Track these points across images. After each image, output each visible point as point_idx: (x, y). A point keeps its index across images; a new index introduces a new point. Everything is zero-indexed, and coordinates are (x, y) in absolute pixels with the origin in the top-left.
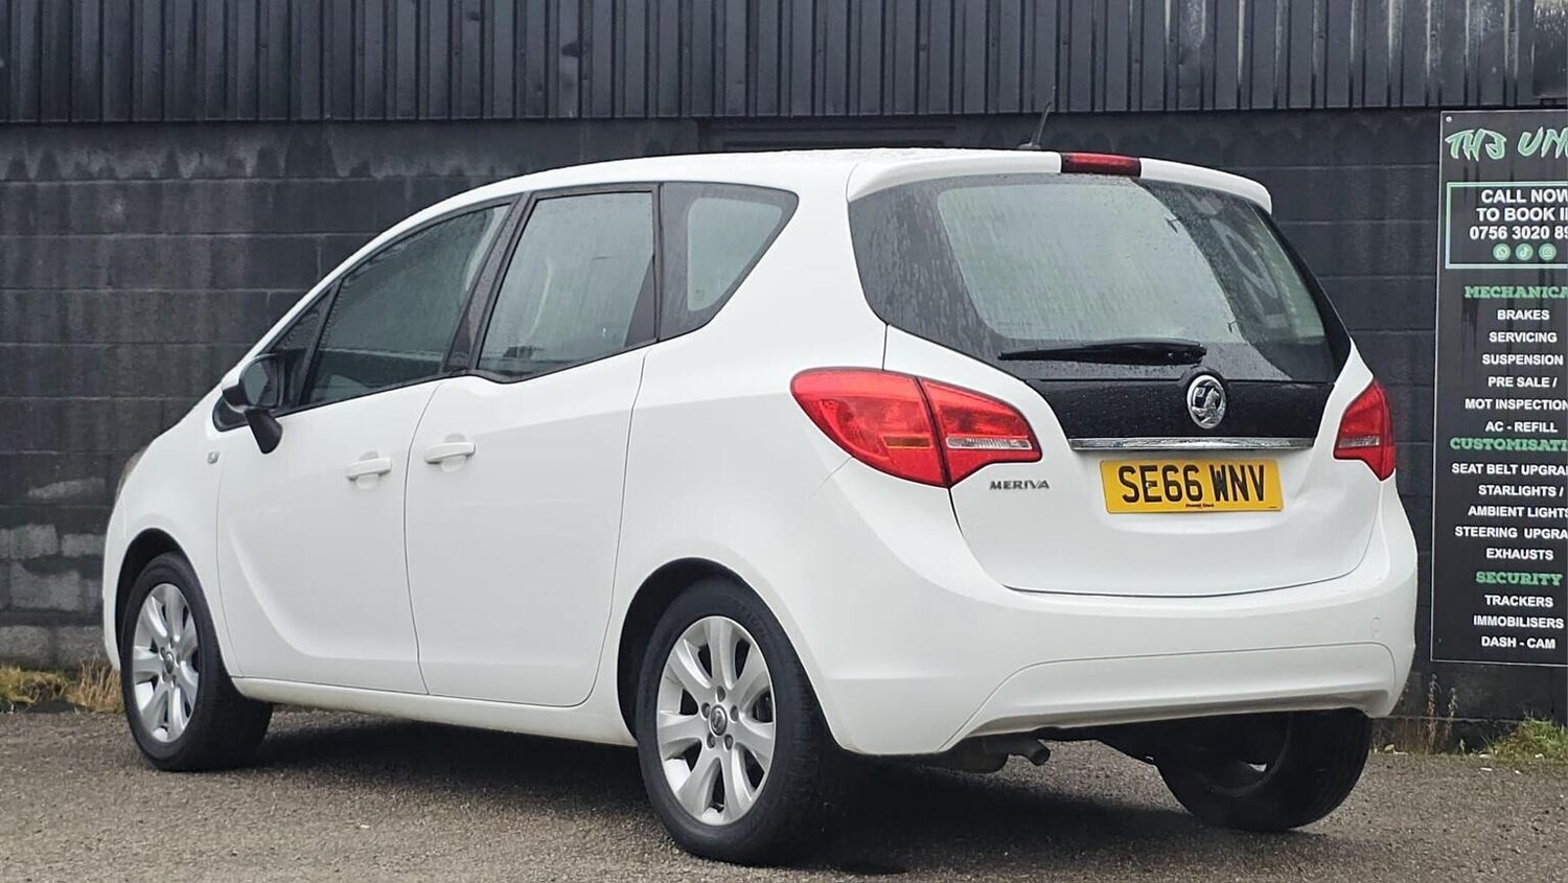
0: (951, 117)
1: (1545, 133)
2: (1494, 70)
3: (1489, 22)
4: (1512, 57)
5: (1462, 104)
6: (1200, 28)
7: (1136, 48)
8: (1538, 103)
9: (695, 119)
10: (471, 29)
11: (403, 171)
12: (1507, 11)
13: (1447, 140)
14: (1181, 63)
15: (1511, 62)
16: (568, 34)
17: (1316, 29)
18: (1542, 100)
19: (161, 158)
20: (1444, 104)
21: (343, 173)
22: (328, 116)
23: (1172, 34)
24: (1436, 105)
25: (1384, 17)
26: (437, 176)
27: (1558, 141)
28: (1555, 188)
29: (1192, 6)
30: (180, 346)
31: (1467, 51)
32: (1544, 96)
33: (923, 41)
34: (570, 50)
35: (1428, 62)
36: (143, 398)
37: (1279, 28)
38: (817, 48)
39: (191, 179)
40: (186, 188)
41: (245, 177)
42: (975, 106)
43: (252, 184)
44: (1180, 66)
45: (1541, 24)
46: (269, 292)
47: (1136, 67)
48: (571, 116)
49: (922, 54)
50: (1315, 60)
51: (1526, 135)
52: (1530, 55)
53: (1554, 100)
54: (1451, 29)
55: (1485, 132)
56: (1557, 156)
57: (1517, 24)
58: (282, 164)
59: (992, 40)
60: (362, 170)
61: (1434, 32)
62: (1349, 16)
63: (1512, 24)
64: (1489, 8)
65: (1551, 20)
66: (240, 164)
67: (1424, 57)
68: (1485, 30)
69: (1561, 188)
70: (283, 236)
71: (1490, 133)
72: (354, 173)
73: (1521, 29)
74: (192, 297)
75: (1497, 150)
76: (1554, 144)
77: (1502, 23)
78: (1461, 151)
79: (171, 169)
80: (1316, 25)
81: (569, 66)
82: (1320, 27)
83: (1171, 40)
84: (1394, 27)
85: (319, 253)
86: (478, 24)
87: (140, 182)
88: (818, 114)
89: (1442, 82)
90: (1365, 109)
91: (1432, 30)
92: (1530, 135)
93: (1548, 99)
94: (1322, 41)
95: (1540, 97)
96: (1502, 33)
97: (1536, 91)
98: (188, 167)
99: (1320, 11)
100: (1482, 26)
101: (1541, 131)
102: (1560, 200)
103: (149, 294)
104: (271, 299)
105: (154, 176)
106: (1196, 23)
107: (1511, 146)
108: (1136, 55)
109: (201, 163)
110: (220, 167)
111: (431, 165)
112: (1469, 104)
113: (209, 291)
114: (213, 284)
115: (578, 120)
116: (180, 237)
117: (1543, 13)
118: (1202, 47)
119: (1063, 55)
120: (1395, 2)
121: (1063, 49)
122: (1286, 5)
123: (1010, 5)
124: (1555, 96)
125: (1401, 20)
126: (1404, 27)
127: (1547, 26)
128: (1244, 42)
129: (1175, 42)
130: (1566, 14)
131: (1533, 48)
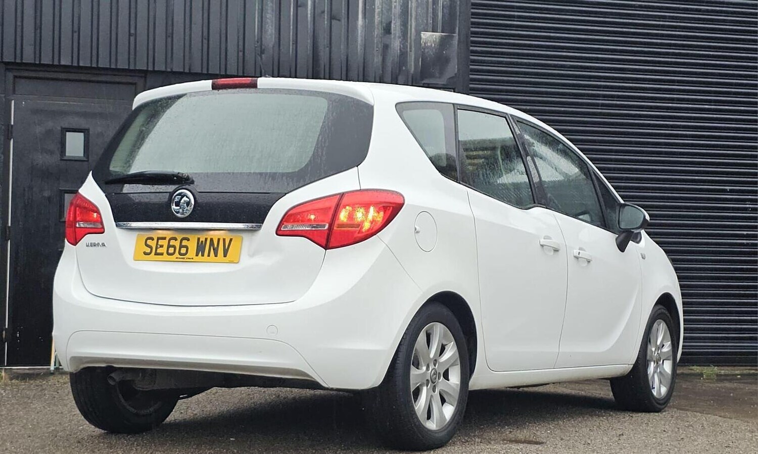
0: (145, 72)
2: (404, 68)
3: (402, 46)
4: (412, 64)
6: (272, 37)
7: (241, 43)
9: (6, 63)
12: (409, 41)
14: (263, 53)
15: (411, 66)
17: (325, 43)
18: (424, 83)
23: (258, 39)
25: (356, 41)
29: (268, 26)
33: (132, 31)
37: (309, 41)
44: (263, 55)
45: (424, 49)
47: (241, 54)
49: (132, 38)
52: (419, 63)
53: (429, 84)
54: (386, 48)
57: (413, 49)
59: (170, 35)
61: (377, 49)
62: (341, 38)
63: (411, 48)
64: (402, 40)
65: (428, 47)
67: (374, 60)
68: (400, 50)
73: (415, 50)
77: (407, 48)
84: (360, 46)
88: (75, 64)
89: (382, 72)
91: (377, 47)
93: (426, 83)
95: (423, 82)
96: (407, 52)
97: (421, 79)
100: (399, 48)
106: (270, 34)
108: (241, 48)
117: (425, 44)
118: (273, 47)
119: (205, 46)
120: (361, 33)
121: (205, 42)
122: (312, 30)
123: (179, 17)
124: (429, 82)
125: (364, 42)
126: (365, 45)
127: (426, 50)
128: (292, 46)
129: (259, 43)
130: (435, 45)
131: (420, 59)
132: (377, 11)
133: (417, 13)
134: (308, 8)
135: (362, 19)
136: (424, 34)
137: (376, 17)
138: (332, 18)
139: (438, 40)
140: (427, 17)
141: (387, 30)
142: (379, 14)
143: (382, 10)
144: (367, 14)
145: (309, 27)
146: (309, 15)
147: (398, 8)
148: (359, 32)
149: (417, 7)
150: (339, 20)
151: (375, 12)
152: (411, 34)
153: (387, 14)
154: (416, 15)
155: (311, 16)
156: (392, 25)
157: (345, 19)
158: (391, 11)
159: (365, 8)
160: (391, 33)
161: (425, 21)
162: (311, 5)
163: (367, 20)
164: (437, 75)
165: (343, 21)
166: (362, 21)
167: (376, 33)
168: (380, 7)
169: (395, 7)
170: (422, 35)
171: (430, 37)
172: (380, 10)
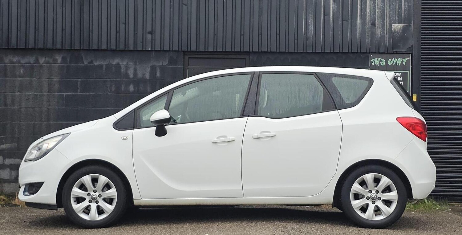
0: (249, 52)
1: (394, 59)
2: (383, 44)
3: (381, 32)
4: (387, 41)
5: (375, 52)
7: (296, 36)
8: (393, 52)
9: (183, 51)
10: (122, 27)
11: (102, 63)
12: (385, 30)
13: (371, 61)
15: (386, 42)
16: (149, 29)
17: (340, 33)
18: (394, 51)
19: (34, 58)
20: (371, 52)
21: (86, 63)
22: (82, 48)
23: (304, 33)
24: (369, 52)
25: (356, 31)
26: (112, 64)
27: (397, 61)
28: (397, 73)
29: (310, 27)
30: (39, 108)
31: (376, 40)
32: (395, 50)
33: (242, 33)
34: (150, 33)
35: (367, 42)
36: (28, 122)
37: (331, 33)
38: (215, 34)
39: (43, 64)
40: (41, 66)
41: (58, 64)
42: (256, 50)
43: (60, 65)
44: (307, 41)
46: (65, 94)
47: (296, 41)
48: (150, 49)
49: (242, 36)
50: (340, 40)
51: (390, 60)
52: (391, 41)
53: (397, 52)
54: (373, 34)
55: (380, 59)
56: (397, 65)
57: (388, 33)
58: (69, 61)
59: (260, 34)
60: (91, 62)
62: (348, 30)
63: (386, 33)
64: (382, 29)
65: (396, 32)
66: (57, 60)
67: (366, 40)
68: (381, 34)
69: (398, 73)
70: (69, 79)
71: (381, 59)
72: (89, 63)
73: (389, 34)
74: (43, 95)
75: (383, 63)
76: (396, 62)
77: (385, 33)
78: (374, 63)
79: (37, 61)
80: (340, 32)
81: (149, 37)
82: (341, 33)
83: (304, 35)
84: (359, 33)
85: (79, 84)
86: (124, 25)
87: (28, 64)
88: (215, 50)
89: (370, 47)
90: (351, 53)
91: (368, 34)
92: (391, 60)
93: (395, 51)
94: (341, 36)
96: (385, 35)
97: (393, 49)
98: (42, 60)
99: (341, 29)
100: (380, 33)
101: (393, 59)
102: (398, 75)
103: (30, 94)
104: (65, 96)
105: (32, 63)
106: (311, 31)
107: (386, 62)
108: (296, 38)
109: (45, 60)
110: (51, 61)
111: (110, 61)
112: (377, 52)
113: (48, 93)
114: (48, 92)
115: (152, 51)
116: (40, 79)
117: (394, 30)
118: (312, 36)
119: (278, 38)
120: (359, 27)
121: (278, 36)
122: (333, 26)
123: (265, 25)
124: (397, 51)
125: (360, 32)
126: (361, 33)
127: (395, 34)
128: (322, 36)
129: (305, 35)
130: (400, 31)
131: (392, 39)
132: (367, 15)
133: (389, 14)
134: (330, 15)
135: (360, 19)
136: (394, 25)
137: (367, 18)
138: (343, 20)
139: (401, 28)
140: (396, 16)
141: (374, 24)
142: (369, 16)
143: (370, 15)
144: (362, 17)
145: (331, 25)
146: (331, 20)
147: (379, 12)
148: (358, 26)
149: (390, 12)
150: (347, 21)
151: (366, 15)
152: (386, 26)
153: (373, 16)
154: (389, 16)
155: (332, 20)
156: (376, 22)
157: (350, 20)
158: (375, 15)
159: (361, 14)
160: (375, 26)
161: (395, 19)
162: (332, 14)
163: (362, 20)
164: (402, 47)
165: (349, 21)
166: (360, 21)
167: (367, 27)
168: (369, 13)
169: (378, 12)
170: (393, 26)
171: (396, 27)
172: (369, 14)
